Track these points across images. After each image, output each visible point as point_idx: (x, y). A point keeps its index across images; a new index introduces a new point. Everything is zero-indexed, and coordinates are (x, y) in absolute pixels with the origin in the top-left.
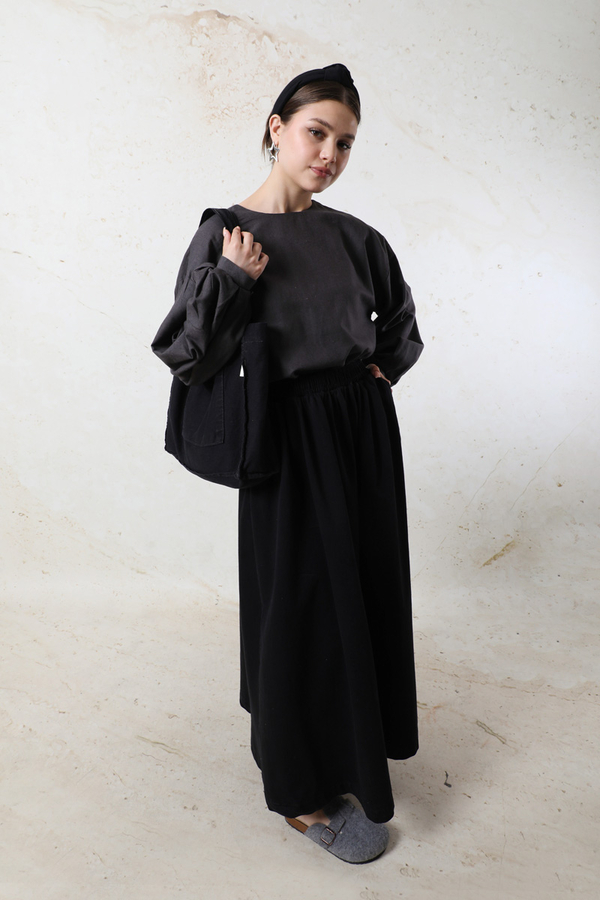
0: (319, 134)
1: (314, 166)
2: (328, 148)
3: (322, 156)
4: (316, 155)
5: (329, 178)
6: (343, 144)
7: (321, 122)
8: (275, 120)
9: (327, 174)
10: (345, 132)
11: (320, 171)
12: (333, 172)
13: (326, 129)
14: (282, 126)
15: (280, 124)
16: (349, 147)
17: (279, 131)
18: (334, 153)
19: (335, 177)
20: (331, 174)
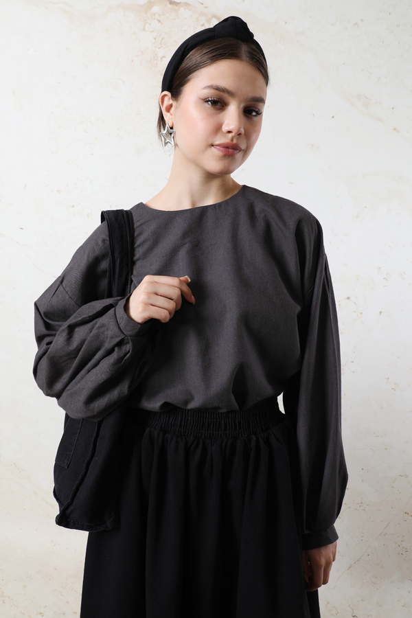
0: (218, 103)
1: (217, 142)
2: (231, 118)
3: (225, 128)
4: (218, 129)
5: (239, 155)
6: (251, 110)
7: (218, 89)
8: (166, 99)
9: (235, 150)
10: (251, 95)
11: (226, 147)
12: (243, 146)
13: (226, 96)
14: (174, 104)
15: (171, 102)
16: (259, 113)
17: (173, 110)
18: (240, 122)
19: (246, 152)
20: (240, 150)
